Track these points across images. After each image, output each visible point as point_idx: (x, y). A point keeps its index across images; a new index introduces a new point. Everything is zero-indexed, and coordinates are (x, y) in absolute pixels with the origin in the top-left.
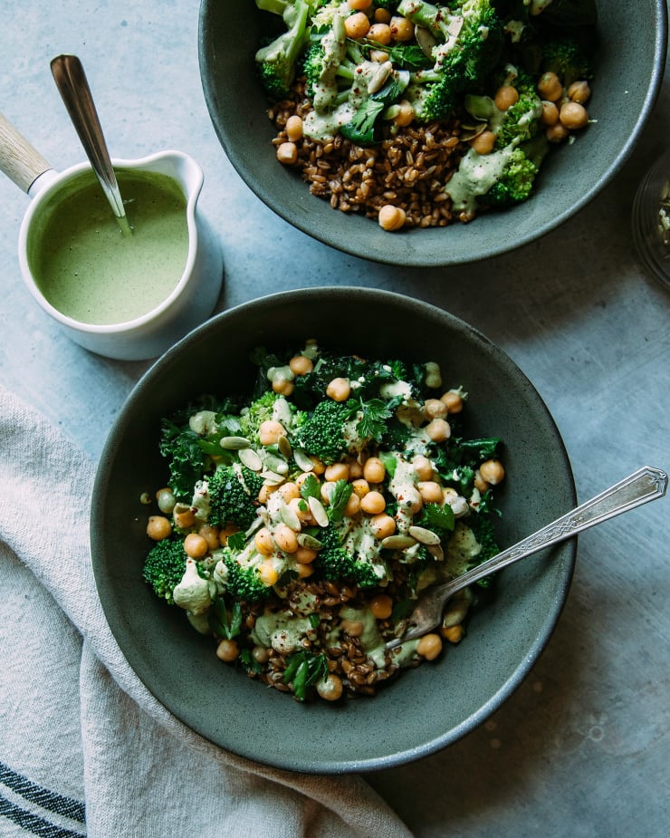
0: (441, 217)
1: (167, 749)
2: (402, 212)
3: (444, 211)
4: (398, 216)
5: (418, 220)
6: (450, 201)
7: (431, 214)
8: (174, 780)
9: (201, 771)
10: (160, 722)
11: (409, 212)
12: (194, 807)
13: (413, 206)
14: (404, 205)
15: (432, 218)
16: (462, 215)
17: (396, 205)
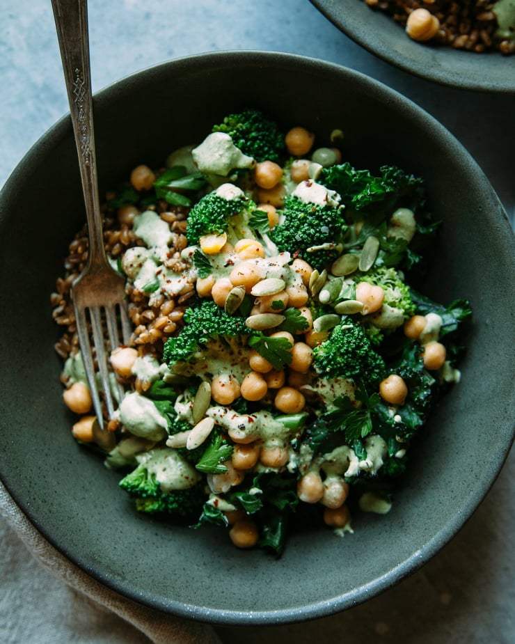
0: (479, 41)
1: (14, 562)
2: (436, 22)
3: (484, 35)
4: (430, 24)
5: (452, 37)
6: (494, 23)
7: (469, 34)
8: (13, 597)
9: (44, 595)
10: (11, 523)
11: (444, 25)
12: (27, 633)
13: (451, 19)
14: (441, 16)
15: (469, 39)
16: (504, 43)
17: (432, 12)
